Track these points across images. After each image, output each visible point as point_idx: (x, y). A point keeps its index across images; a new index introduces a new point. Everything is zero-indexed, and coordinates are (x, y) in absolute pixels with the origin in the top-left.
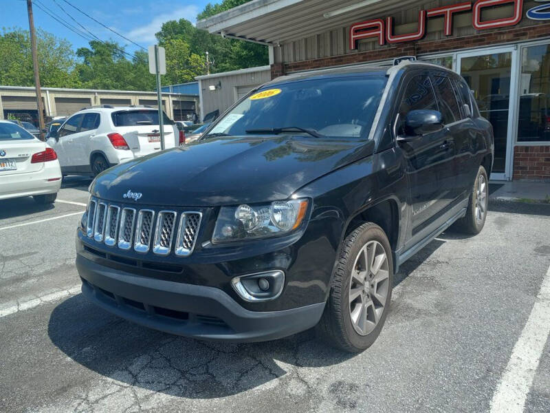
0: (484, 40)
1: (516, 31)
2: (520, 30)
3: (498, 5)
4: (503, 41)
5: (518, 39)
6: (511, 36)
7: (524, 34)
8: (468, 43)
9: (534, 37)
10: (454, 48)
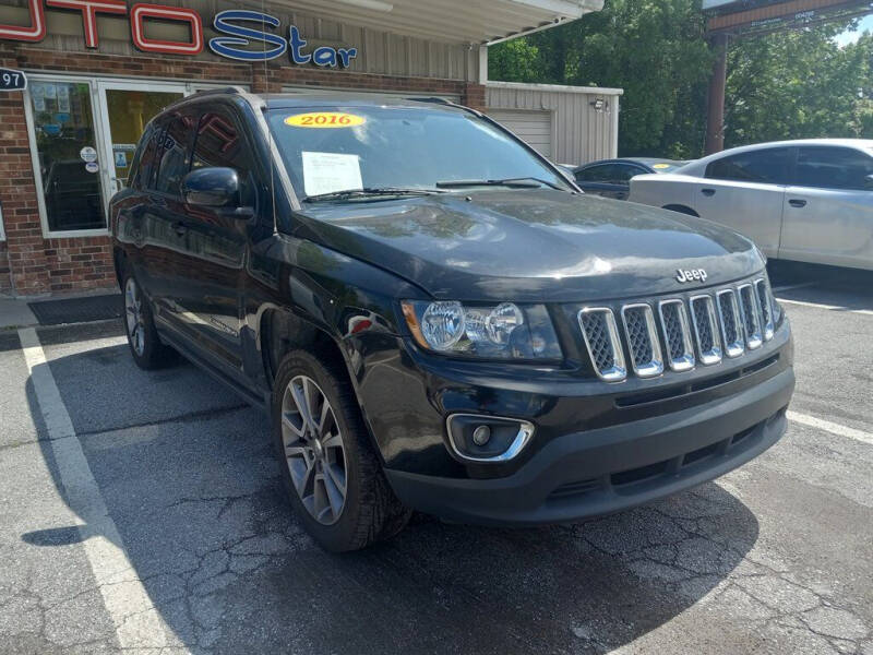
0: (140, 67)
1: (186, 64)
2: (192, 64)
3: (155, 18)
4: (170, 75)
5: (192, 77)
6: (180, 70)
7: (198, 71)
8: (114, 66)
9: (211, 78)
10: (92, 71)
